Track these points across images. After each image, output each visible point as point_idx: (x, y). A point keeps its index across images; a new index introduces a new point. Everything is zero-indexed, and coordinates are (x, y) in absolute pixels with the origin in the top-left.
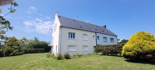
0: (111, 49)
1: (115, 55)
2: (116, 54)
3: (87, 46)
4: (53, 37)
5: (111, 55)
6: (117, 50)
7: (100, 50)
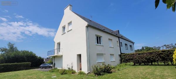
0: (146, 57)
1: (150, 64)
2: (152, 63)
3: (113, 55)
4: (59, 44)
5: (145, 65)
6: (156, 58)
7: (130, 59)
